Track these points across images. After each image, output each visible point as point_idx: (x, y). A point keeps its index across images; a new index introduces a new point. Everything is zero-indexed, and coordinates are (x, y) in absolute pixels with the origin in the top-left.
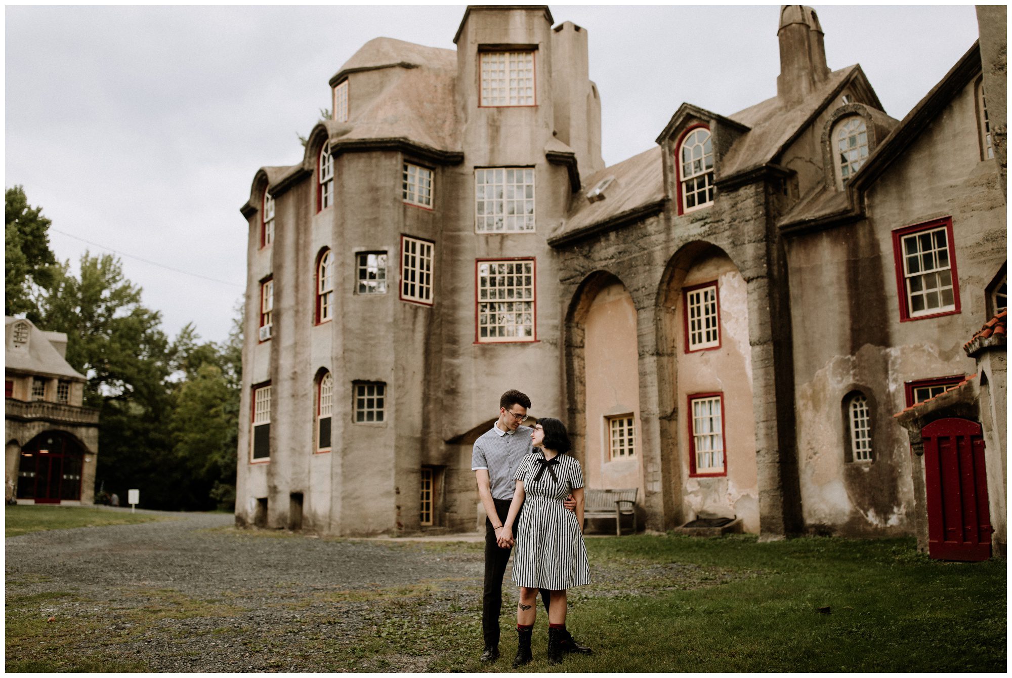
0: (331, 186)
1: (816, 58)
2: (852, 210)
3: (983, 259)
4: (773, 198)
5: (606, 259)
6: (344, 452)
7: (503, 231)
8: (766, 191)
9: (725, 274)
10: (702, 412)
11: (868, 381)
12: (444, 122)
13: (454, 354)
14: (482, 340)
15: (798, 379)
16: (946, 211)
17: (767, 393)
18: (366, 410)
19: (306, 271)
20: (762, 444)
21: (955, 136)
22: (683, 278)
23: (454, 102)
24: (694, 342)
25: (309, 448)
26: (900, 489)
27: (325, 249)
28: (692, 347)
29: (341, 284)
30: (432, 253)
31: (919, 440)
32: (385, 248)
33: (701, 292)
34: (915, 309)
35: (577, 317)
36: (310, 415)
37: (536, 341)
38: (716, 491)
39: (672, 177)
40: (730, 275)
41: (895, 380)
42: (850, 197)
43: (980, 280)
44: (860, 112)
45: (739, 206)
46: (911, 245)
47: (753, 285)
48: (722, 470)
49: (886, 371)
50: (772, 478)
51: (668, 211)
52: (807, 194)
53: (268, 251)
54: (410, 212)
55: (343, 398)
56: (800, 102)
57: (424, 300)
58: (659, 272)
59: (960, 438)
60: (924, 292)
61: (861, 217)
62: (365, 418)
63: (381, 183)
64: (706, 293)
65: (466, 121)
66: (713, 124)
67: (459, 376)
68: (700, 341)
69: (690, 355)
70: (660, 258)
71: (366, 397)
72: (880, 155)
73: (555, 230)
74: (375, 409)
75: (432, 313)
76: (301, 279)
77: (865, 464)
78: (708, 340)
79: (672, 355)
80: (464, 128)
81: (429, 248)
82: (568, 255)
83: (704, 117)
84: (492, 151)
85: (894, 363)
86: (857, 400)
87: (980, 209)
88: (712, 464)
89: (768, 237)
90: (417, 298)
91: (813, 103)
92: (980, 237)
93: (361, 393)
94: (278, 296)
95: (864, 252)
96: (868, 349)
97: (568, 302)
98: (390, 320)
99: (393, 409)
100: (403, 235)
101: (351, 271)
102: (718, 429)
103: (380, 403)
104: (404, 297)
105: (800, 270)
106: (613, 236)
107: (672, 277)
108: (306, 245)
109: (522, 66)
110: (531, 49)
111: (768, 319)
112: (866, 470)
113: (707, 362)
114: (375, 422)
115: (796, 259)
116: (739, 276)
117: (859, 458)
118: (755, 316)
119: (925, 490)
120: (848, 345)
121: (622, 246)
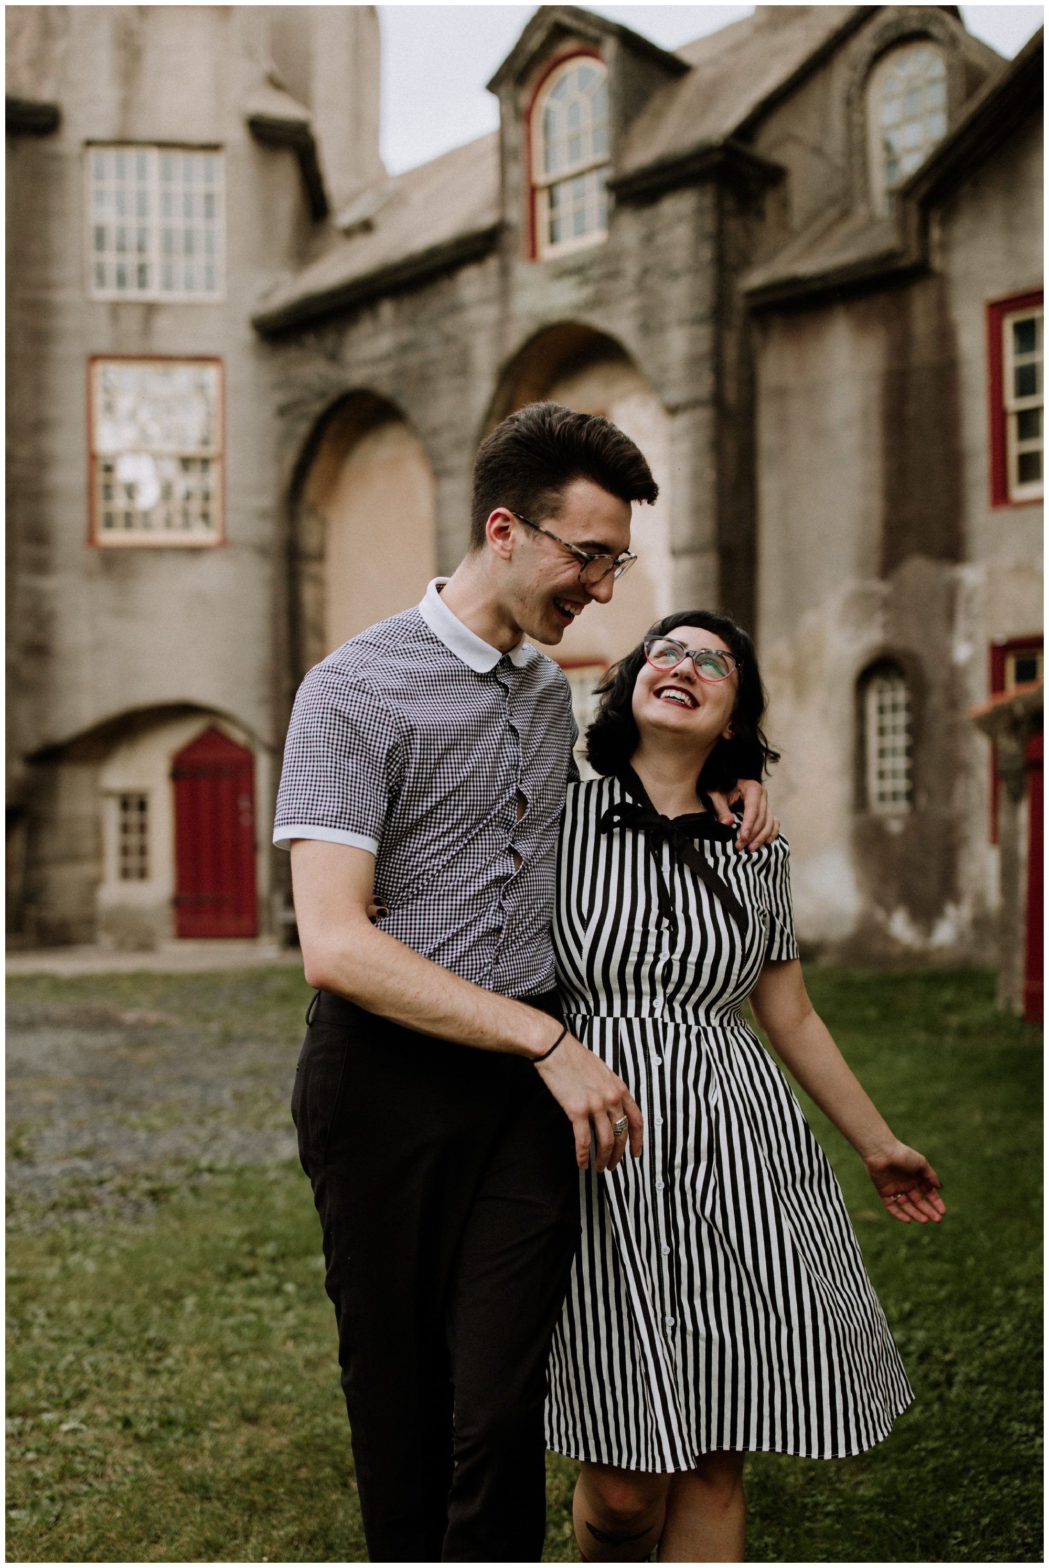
2: (903, 253)
4: (733, 225)
5: (372, 362)
7: (154, 293)
8: (718, 204)
9: (623, 399)
11: (911, 639)
13: (41, 566)
14: (107, 538)
15: (766, 633)
31: (1019, 768)
34: (1023, 479)
35: (312, 490)
37: (224, 543)
39: (516, 174)
40: (634, 399)
41: (970, 637)
42: (902, 223)
44: (935, 30)
45: (660, 240)
46: (1025, 336)
47: (680, 422)
49: (950, 616)
51: (507, 251)
52: (807, 223)
58: (482, 392)
61: (922, 271)
66: (610, 47)
67: (53, 615)
70: (485, 359)
72: (974, 122)
73: (266, 295)
77: (896, 815)
80: (60, 47)
82: (293, 353)
83: (593, 32)
84: (126, 106)
85: (969, 600)
86: (886, 679)
89: (718, 312)
95: (923, 353)
96: (916, 569)
97: (291, 456)
105: (782, 393)
106: (387, 309)
111: (707, 497)
112: (896, 828)
115: (777, 366)
116: (653, 402)
117: (882, 801)
118: (685, 492)
120: (875, 559)
121: (407, 334)
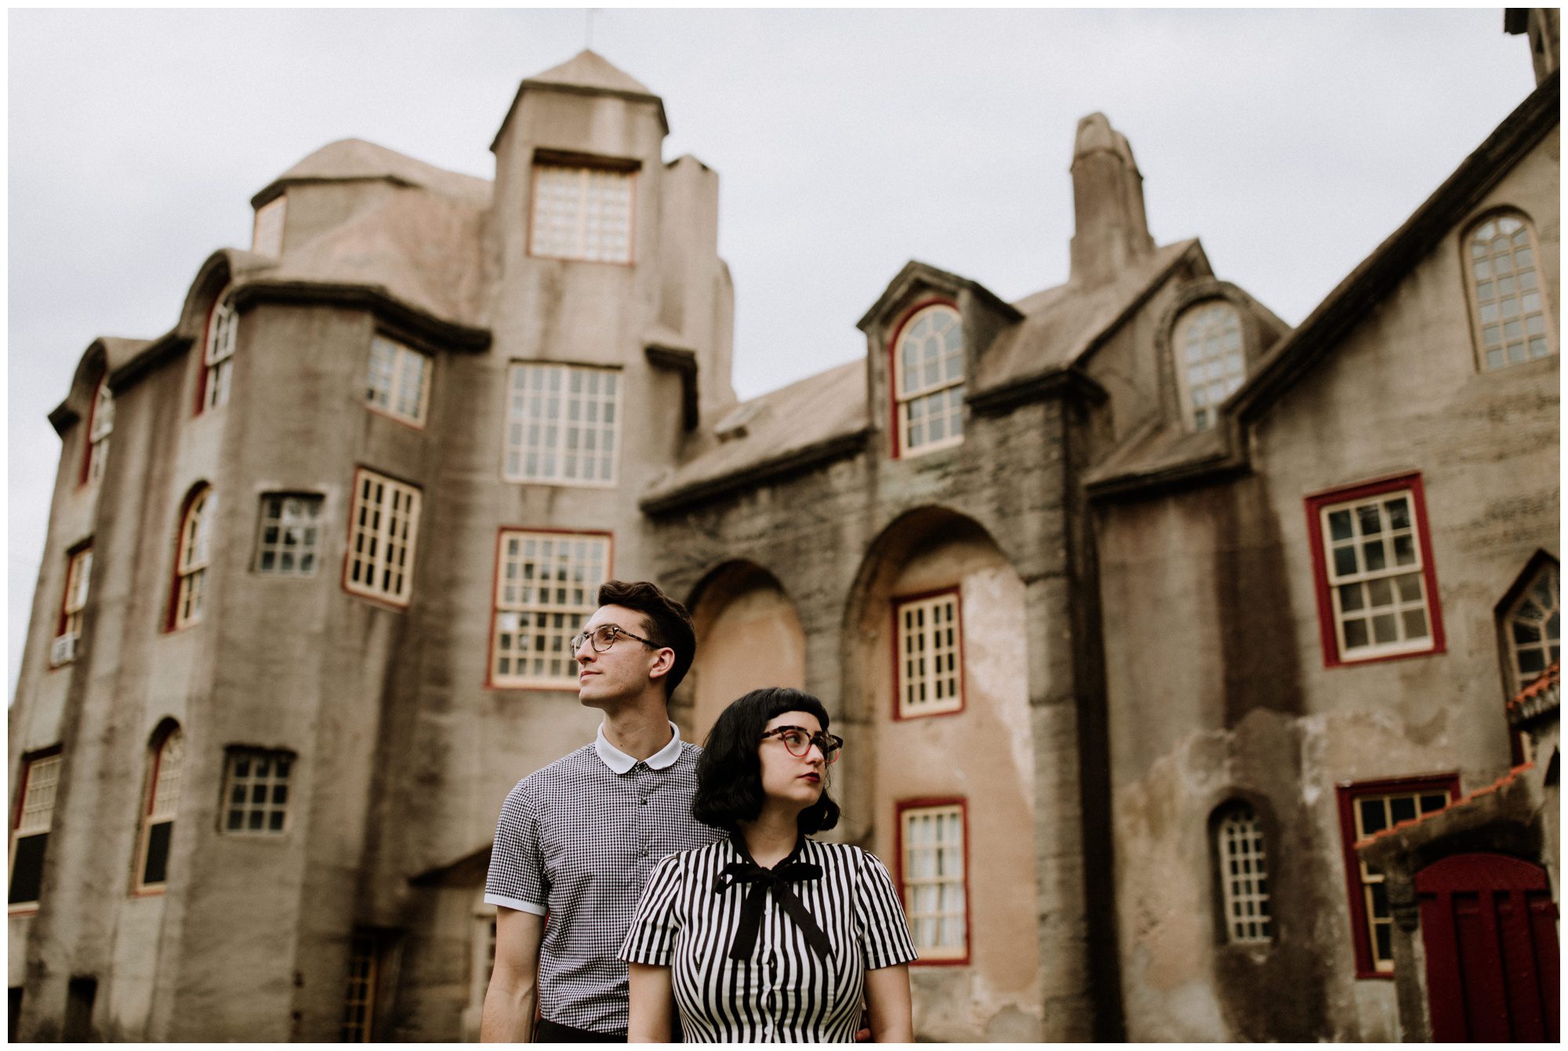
0: (227, 371)
2: (1229, 456)
3: (1486, 551)
4: (1074, 432)
5: (749, 538)
6: (192, 894)
7: (558, 479)
8: (1064, 416)
9: (975, 571)
10: (921, 834)
11: (1260, 782)
12: (460, 277)
13: (441, 705)
14: (502, 681)
15: (1118, 775)
16: (1409, 462)
17: (1063, 799)
18: (248, 807)
19: (158, 527)
20: (1052, 901)
21: (1424, 326)
22: (893, 580)
23: (481, 251)
24: (911, 699)
25: (120, 883)
26: (1330, 1001)
27: (199, 489)
28: (907, 710)
29: (224, 553)
30: (416, 507)
31: (1409, 898)
32: (321, 487)
33: (928, 606)
34: (1351, 643)
36: (131, 815)
38: (949, 995)
39: (881, 391)
40: (985, 575)
41: (1316, 781)
42: (1223, 435)
43: (1482, 592)
44: (1230, 293)
45: (1013, 442)
46: (1341, 526)
47: (1037, 590)
48: (957, 951)
49: (1297, 762)
50: (1072, 973)
51: (874, 451)
52: (1128, 435)
53: (91, 493)
54: (378, 427)
55: (202, 781)
56: (1110, 279)
57: (390, 596)
58: (852, 563)
59: (1501, 896)
60: (1367, 613)
61: (1244, 471)
62: (246, 822)
63: (327, 365)
64: (937, 610)
65: (501, 277)
66: (964, 298)
67: (447, 749)
68: (923, 697)
69: (901, 727)
70: (855, 536)
71: (251, 781)
73: (653, 484)
74: (268, 807)
75: (404, 623)
76: (146, 545)
77: (1257, 948)
78: (939, 695)
79: (868, 723)
80: (494, 289)
81: (409, 499)
82: (675, 531)
83: (948, 286)
84: (546, 334)
85: (1313, 748)
86: (1235, 819)
87: (1477, 459)
88: (937, 941)
89: (1067, 501)
90: (376, 589)
91: (1135, 282)
92: (1478, 510)
93: (243, 771)
94: (98, 577)
95: (1250, 536)
96: (1259, 719)
98: (318, 627)
99: (304, 808)
100: (362, 466)
101: (248, 527)
102: (954, 869)
103: (281, 795)
104: (352, 585)
105: (1122, 568)
106: (764, 496)
107: (874, 576)
108: (165, 479)
109: (609, 195)
110: (628, 167)
111: (1066, 654)
112: (1260, 959)
113: (935, 739)
114: (265, 833)
115: (1115, 546)
116: (1009, 574)
117: (1240, 933)
118: (1041, 649)
120: (1220, 711)
121: (782, 516)
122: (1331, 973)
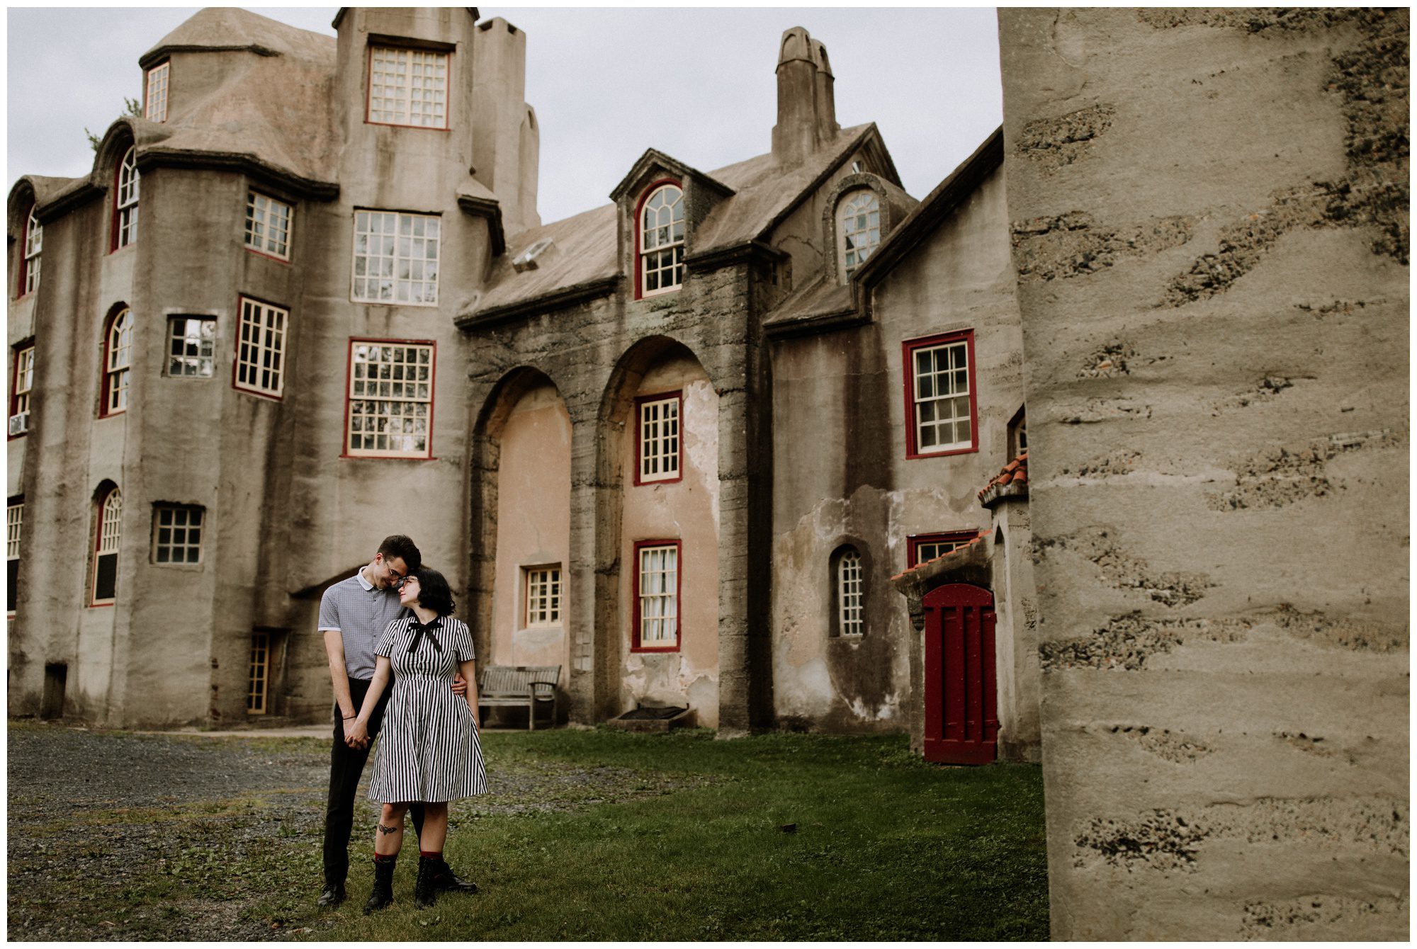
0: (134, 214)
1: (823, 108)
2: (856, 311)
3: (1007, 385)
4: (758, 287)
5: (534, 351)
6: (135, 606)
7: (392, 301)
8: (750, 276)
9: (692, 382)
10: (653, 565)
11: (862, 533)
12: (313, 138)
13: (310, 470)
14: (353, 452)
15: (777, 527)
16: (967, 322)
17: (737, 543)
18: (172, 545)
19: (88, 336)
20: (727, 610)
21: (983, 227)
22: (637, 384)
23: (330, 112)
24: (647, 472)
25: (79, 598)
26: (894, 673)
27: (119, 307)
28: (644, 478)
29: (143, 360)
30: (285, 324)
31: (919, 611)
32: (214, 312)
33: (660, 404)
34: (925, 444)
35: (490, 428)
36: (84, 550)
37: (431, 458)
38: (665, 670)
39: (629, 247)
40: (698, 384)
41: (896, 533)
42: (855, 294)
43: (1002, 413)
44: (873, 185)
45: (714, 293)
46: (924, 360)
47: (726, 400)
48: (673, 643)
49: (885, 521)
50: (738, 656)
51: (622, 292)
52: (801, 285)
53: (30, 303)
54: (254, 263)
55: (137, 527)
56: (799, 163)
57: (269, 391)
58: (605, 374)
59: (967, 610)
60: (936, 422)
61: (866, 321)
62: (171, 557)
63: (212, 217)
64: (666, 407)
65: (346, 141)
66: (686, 181)
67: (316, 502)
68: (655, 470)
69: (640, 489)
70: (607, 355)
71: (173, 527)
72: (893, 243)
73: (466, 305)
74: (186, 545)
75: (280, 410)
76: (79, 348)
77: (853, 639)
78: (666, 469)
79: (617, 486)
80: (341, 149)
81: (280, 316)
82: (482, 342)
83: (675, 171)
84: (381, 187)
85: (895, 511)
86: (849, 557)
87: (1007, 322)
88: (661, 635)
89: (749, 337)
90: (258, 387)
91: (816, 167)
92: (1005, 358)
93: (166, 520)
94: (41, 371)
95: (867, 368)
96: (865, 491)
97: (478, 407)
98: (217, 416)
99: (214, 545)
100: (242, 295)
101: (159, 341)
102: (671, 589)
103: (195, 536)
104: (239, 384)
105: (787, 384)
106: (545, 320)
107: (622, 382)
108: (92, 298)
109: (430, 72)
110: (444, 49)
111: (743, 445)
112: (855, 647)
113: (662, 499)
114: (185, 564)
115: (783, 369)
116: (709, 387)
117: (847, 631)
118: (728, 440)
119: (924, 674)
120: (842, 485)
121: (558, 336)
122: (895, 655)
